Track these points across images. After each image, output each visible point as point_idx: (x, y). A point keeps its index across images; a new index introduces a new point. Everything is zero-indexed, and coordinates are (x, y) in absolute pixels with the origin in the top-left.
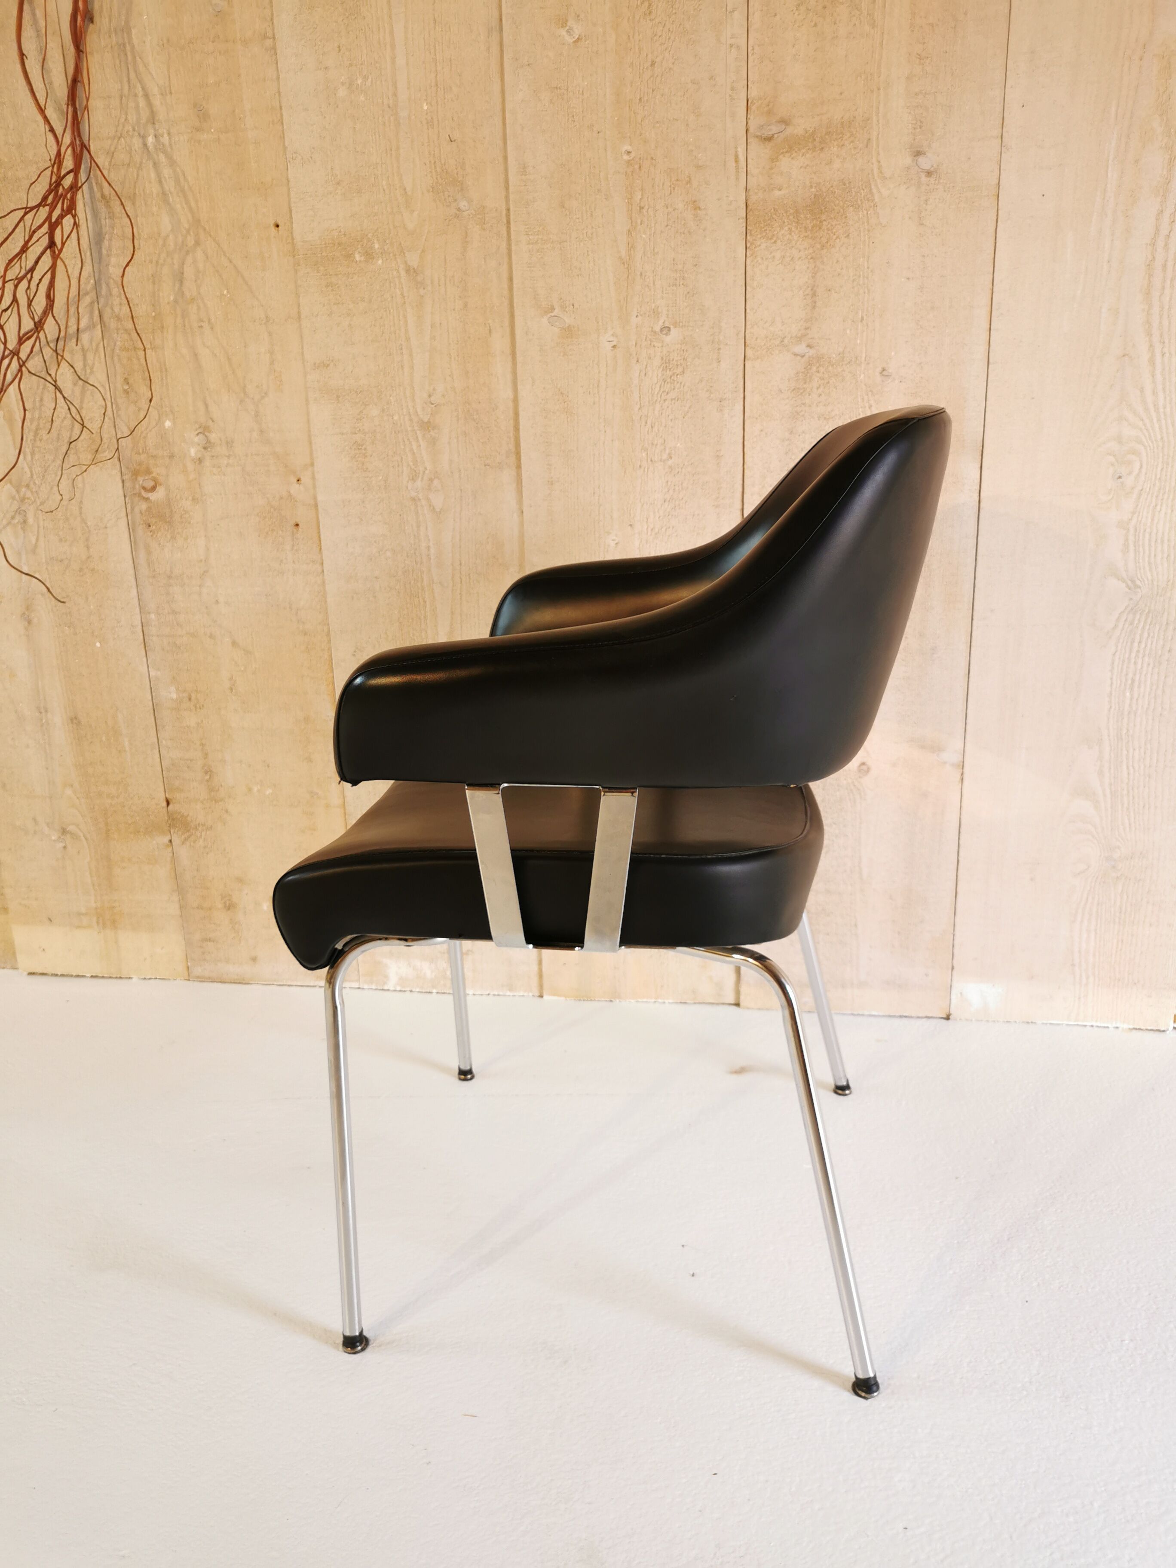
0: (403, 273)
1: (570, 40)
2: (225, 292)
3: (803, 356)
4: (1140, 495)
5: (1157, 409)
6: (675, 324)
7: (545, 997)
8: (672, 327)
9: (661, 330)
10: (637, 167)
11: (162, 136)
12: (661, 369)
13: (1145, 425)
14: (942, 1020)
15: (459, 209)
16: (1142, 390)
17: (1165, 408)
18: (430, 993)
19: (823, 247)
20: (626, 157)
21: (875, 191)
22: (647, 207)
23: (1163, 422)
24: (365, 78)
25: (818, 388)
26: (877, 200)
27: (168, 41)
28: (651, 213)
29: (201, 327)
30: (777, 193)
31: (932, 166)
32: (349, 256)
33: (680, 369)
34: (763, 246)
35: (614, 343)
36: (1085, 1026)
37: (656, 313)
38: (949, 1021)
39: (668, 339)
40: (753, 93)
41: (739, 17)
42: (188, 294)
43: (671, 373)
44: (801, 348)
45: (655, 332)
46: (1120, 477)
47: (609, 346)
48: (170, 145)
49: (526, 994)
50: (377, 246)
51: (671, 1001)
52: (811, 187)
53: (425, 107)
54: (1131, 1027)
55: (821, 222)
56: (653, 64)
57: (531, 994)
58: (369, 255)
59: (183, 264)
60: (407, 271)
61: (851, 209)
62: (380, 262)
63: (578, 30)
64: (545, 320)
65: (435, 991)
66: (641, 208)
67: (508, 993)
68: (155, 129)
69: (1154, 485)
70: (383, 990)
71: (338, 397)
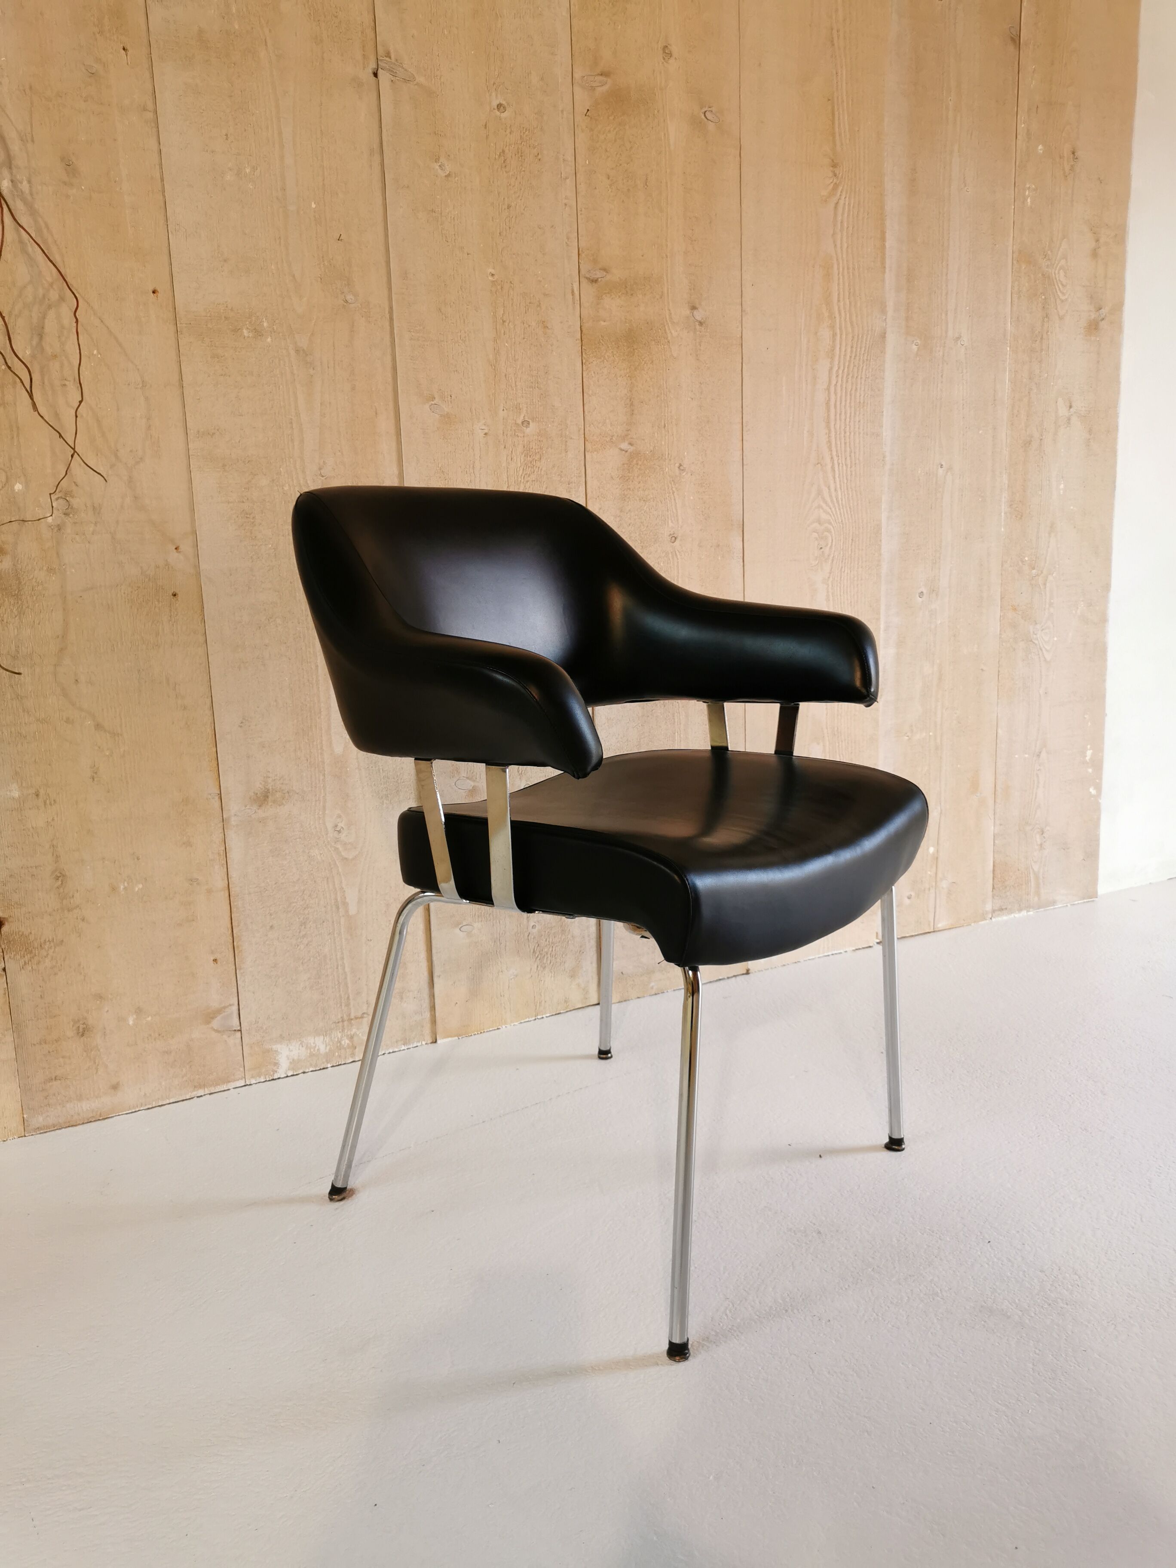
0: (292, 352)
1: (442, 174)
2: (95, 352)
3: (626, 451)
4: (833, 560)
5: (838, 502)
6: (533, 419)
7: (439, 1041)
8: (530, 421)
9: (523, 423)
10: (499, 287)
11: (21, 183)
12: (523, 455)
13: (832, 512)
14: (744, 976)
15: (346, 301)
16: (829, 488)
17: (842, 500)
18: (324, 1069)
19: (636, 369)
20: (490, 278)
21: (668, 331)
22: (508, 322)
23: (842, 510)
24: (254, 169)
25: (638, 477)
26: (669, 338)
27: (31, 88)
28: (511, 326)
29: (65, 385)
30: (602, 323)
31: (702, 319)
32: (236, 330)
33: (538, 457)
34: (595, 363)
35: (486, 431)
36: (829, 956)
37: (518, 408)
38: (750, 975)
39: (528, 431)
40: (582, 244)
41: (570, 183)
42: (49, 351)
43: (531, 459)
44: (624, 446)
45: (518, 424)
46: (821, 548)
47: (482, 435)
48: (31, 194)
49: (419, 1044)
50: (265, 324)
51: (548, 1015)
52: (626, 322)
53: (313, 206)
54: (854, 949)
55: (634, 350)
56: (509, 207)
57: (424, 1043)
58: (258, 333)
59: (44, 318)
60: (297, 351)
61: (653, 342)
62: (269, 340)
63: (448, 169)
64: (427, 406)
65: (329, 1065)
66: (504, 322)
67: (403, 1048)
68: (11, 174)
69: (840, 553)
70: (273, 1080)
71: (224, 465)
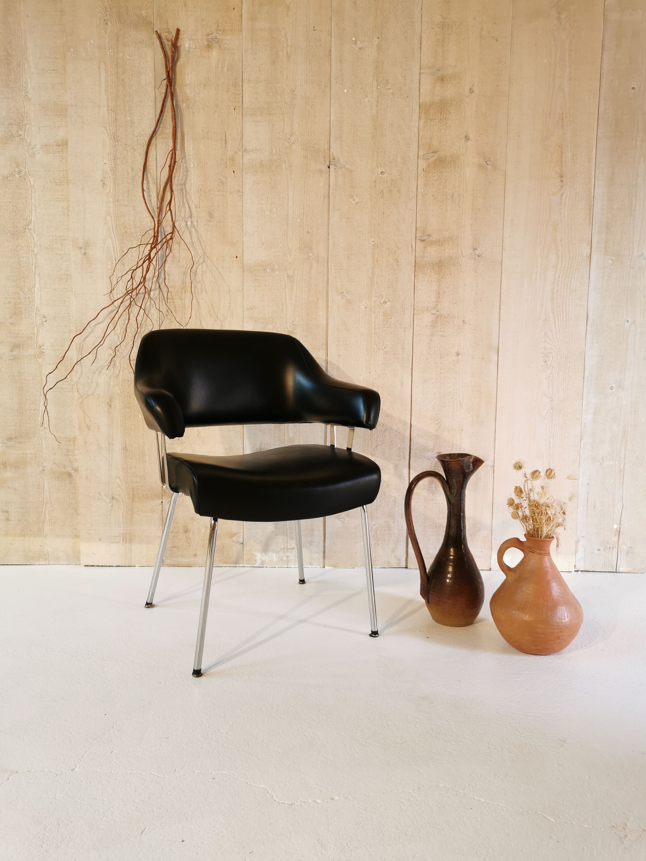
0: (286, 277)
1: (354, 203)
2: (213, 280)
3: (435, 314)
4: (553, 368)
5: (557, 339)
6: (389, 301)
7: (325, 567)
8: (387, 302)
9: (383, 303)
10: (376, 246)
11: (194, 222)
12: (383, 316)
13: (553, 344)
14: (488, 571)
15: (309, 256)
16: (552, 332)
17: (560, 338)
18: (275, 567)
19: (442, 278)
20: (372, 243)
21: (460, 260)
22: (379, 260)
23: (559, 343)
24: (277, 209)
25: (440, 326)
26: (461, 263)
27: (201, 190)
28: (381, 262)
29: (202, 292)
30: (426, 259)
31: (480, 254)
32: (265, 270)
33: (390, 317)
34: (421, 276)
35: (365, 306)
37: (382, 296)
38: (491, 571)
39: (386, 306)
40: (418, 225)
41: (414, 200)
42: (198, 280)
43: (386, 318)
44: (434, 312)
45: (381, 303)
46: (546, 361)
47: (364, 307)
48: (197, 226)
49: (317, 567)
50: (276, 267)
51: (379, 567)
52: (438, 257)
53: (299, 220)
55: (442, 269)
56: (383, 213)
57: (319, 567)
58: (273, 270)
59: (197, 268)
60: (288, 276)
61: (452, 266)
62: (277, 272)
63: (357, 201)
64: (340, 296)
65: (277, 566)
66: (377, 260)
67: (309, 566)
68: (191, 220)
69: (557, 364)
70: (254, 567)
71: (256, 320)
